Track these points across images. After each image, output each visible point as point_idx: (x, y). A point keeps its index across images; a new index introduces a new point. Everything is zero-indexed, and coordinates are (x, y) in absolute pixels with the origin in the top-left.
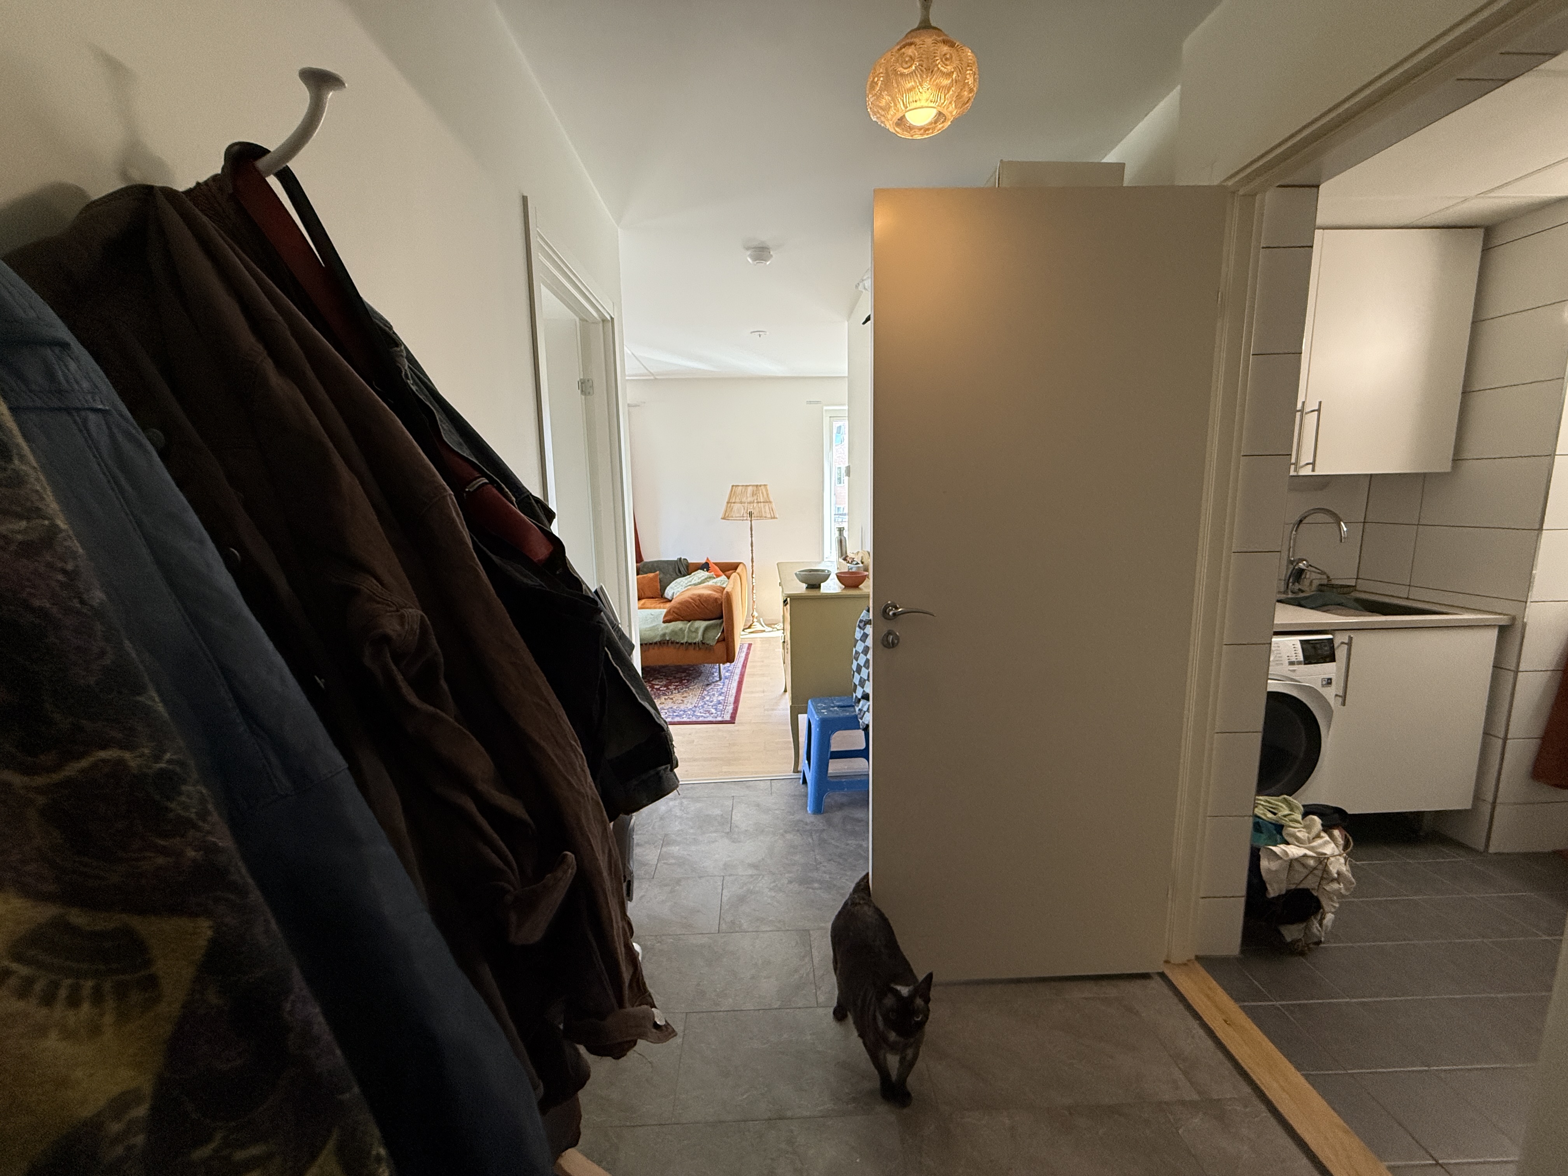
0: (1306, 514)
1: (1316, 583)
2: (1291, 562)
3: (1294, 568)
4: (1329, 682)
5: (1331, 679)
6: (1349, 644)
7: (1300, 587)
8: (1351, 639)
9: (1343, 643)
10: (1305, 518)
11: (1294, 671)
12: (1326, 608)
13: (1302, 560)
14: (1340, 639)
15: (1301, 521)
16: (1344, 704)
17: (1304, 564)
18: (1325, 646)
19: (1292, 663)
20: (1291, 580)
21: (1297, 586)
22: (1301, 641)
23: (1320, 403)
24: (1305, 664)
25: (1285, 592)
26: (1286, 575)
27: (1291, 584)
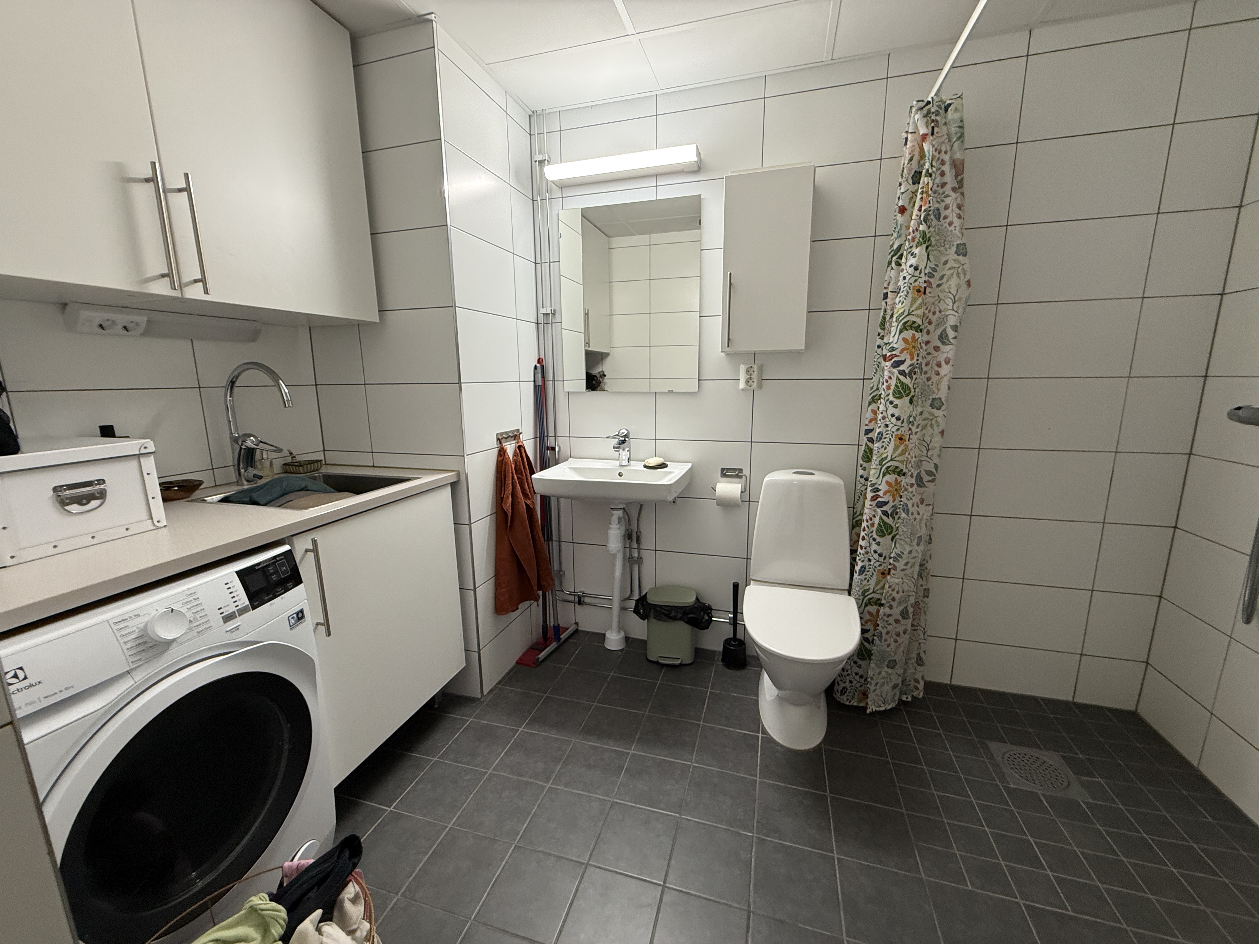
0: (236, 373)
1: (278, 465)
2: (235, 440)
3: (241, 448)
4: (300, 616)
5: (302, 611)
6: (315, 550)
7: (255, 472)
8: (315, 542)
9: (307, 551)
10: (237, 377)
11: (237, 628)
12: (284, 499)
13: (250, 435)
14: (301, 545)
15: (232, 383)
16: (329, 634)
17: (253, 442)
18: (282, 565)
19: (228, 618)
20: (241, 466)
21: (252, 472)
22: (239, 573)
23: (186, 175)
24: (254, 608)
25: (238, 483)
26: (233, 458)
27: (242, 471)
